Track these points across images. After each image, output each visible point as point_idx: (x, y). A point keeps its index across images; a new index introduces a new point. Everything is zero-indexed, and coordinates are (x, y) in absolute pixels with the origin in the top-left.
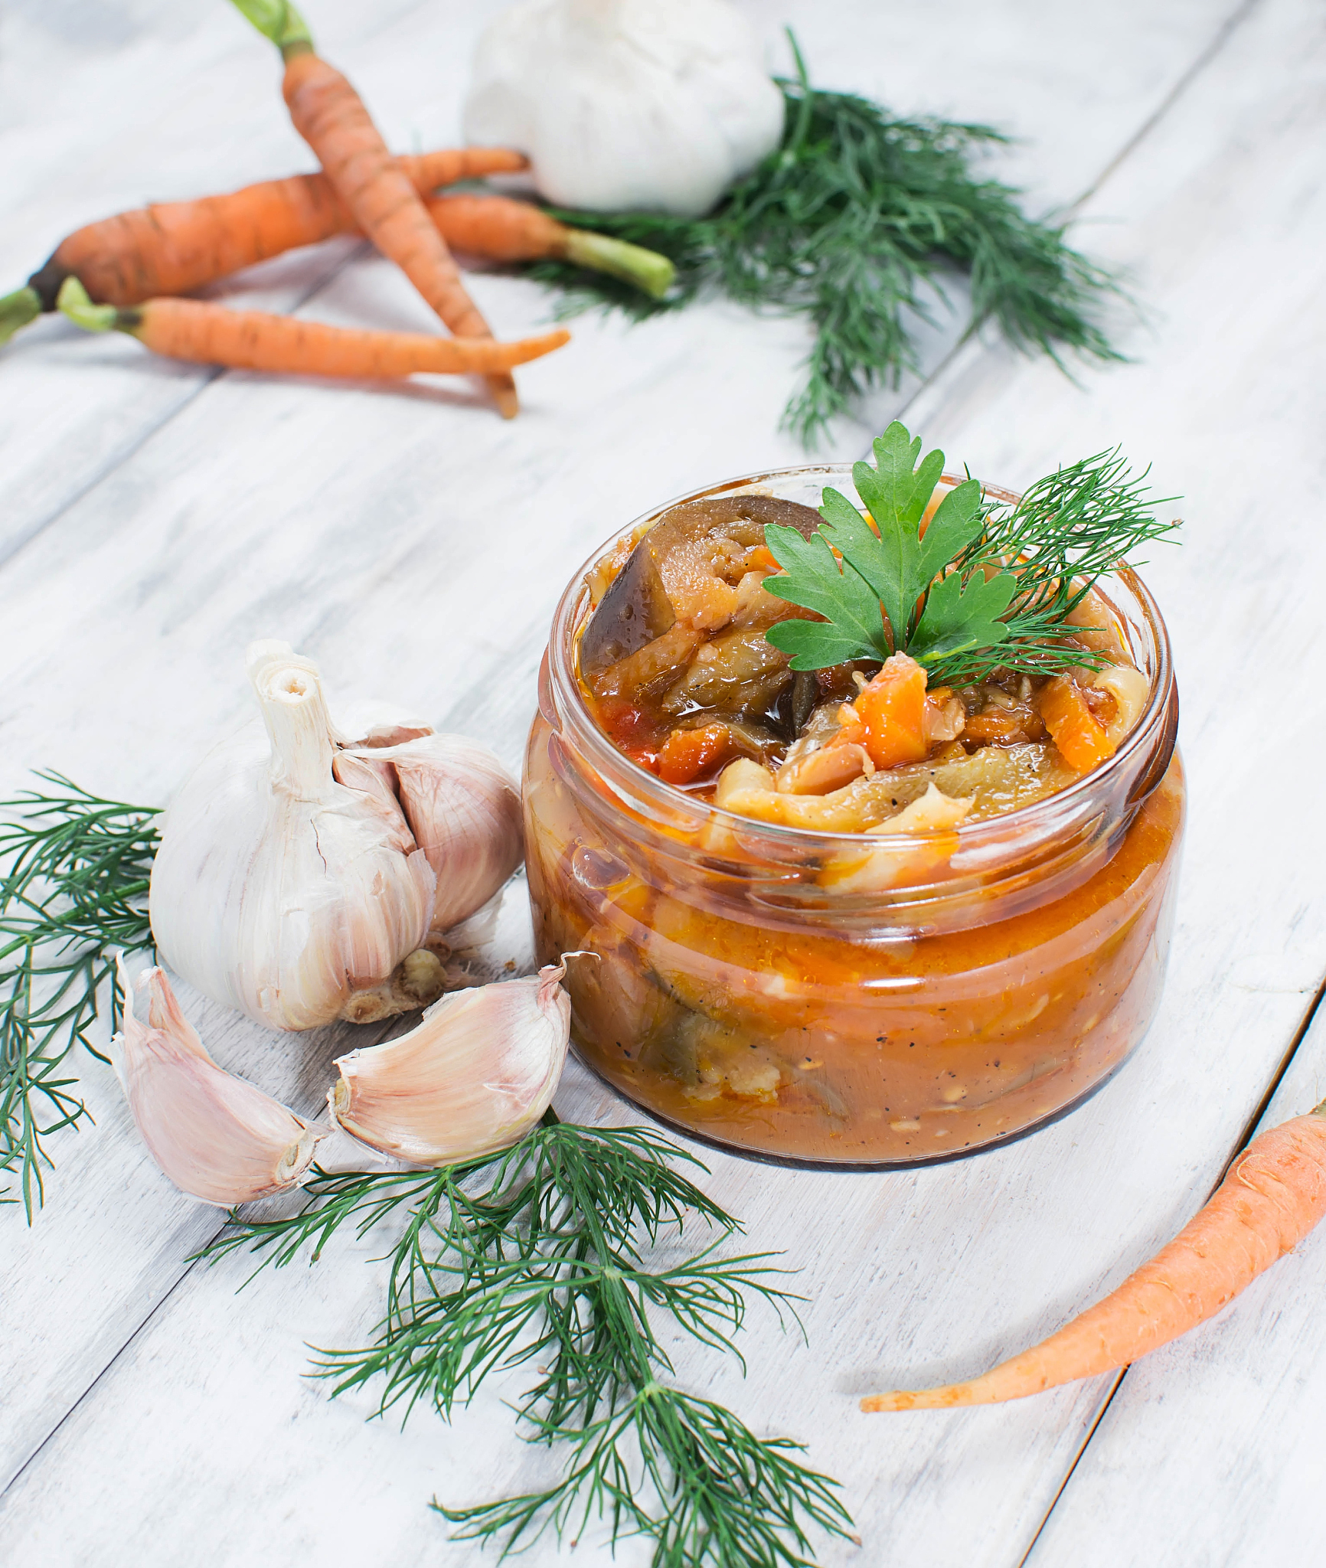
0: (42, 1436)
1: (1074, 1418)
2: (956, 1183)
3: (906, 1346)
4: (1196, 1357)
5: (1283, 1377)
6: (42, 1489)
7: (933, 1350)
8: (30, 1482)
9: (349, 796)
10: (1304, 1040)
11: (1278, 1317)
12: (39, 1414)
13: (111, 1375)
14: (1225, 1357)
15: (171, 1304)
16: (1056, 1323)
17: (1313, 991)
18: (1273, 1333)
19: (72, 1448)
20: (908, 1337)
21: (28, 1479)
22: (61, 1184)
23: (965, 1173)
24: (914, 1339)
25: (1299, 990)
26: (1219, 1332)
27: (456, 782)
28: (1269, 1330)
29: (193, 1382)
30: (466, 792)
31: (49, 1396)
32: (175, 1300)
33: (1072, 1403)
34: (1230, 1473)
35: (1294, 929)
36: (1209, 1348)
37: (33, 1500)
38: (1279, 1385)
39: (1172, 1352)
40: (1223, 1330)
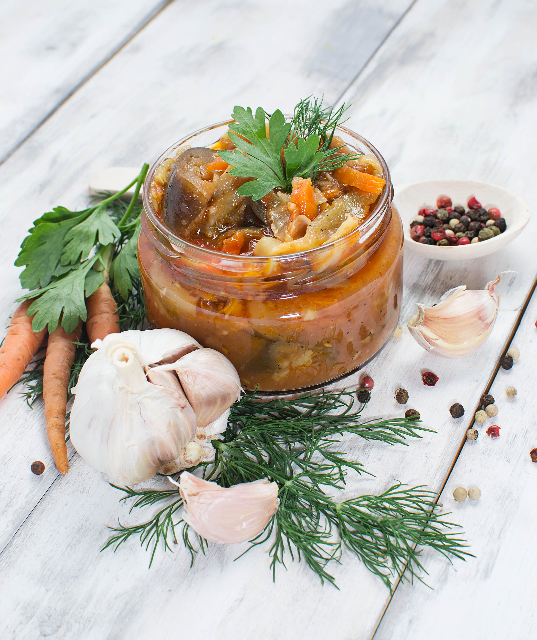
0: (24, 518)
1: (436, 481)
2: (382, 393)
3: (366, 458)
4: (483, 454)
5: (519, 459)
6: (26, 537)
7: (378, 458)
8: (21, 535)
9: (155, 389)
10: (518, 329)
11: (515, 436)
12: (23, 509)
13: (51, 491)
14: (495, 453)
15: (73, 462)
16: (426, 444)
17: (520, 310)
18: (514, 442)
19: (37, 521)
20: (367, 454)
21: (20, 534)
22: (26, 419)
23: (386, 389)
24: (370, 455)
25: (514, 309)
26: (492, 444)
27: (204, 376)
28: (512, 442)
29: (83, 491)
30: (208, 381)
31: (27, 501)
32: (74, 460)
33: (434, 475)
34: (500, 498)
35: (510, 286)
36: (489, 450)
37: (23, 542)
38: (517, 462)
39: (474, 453)
40: (494, 443)
